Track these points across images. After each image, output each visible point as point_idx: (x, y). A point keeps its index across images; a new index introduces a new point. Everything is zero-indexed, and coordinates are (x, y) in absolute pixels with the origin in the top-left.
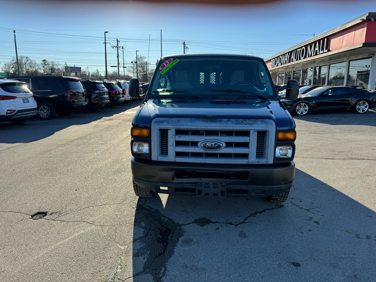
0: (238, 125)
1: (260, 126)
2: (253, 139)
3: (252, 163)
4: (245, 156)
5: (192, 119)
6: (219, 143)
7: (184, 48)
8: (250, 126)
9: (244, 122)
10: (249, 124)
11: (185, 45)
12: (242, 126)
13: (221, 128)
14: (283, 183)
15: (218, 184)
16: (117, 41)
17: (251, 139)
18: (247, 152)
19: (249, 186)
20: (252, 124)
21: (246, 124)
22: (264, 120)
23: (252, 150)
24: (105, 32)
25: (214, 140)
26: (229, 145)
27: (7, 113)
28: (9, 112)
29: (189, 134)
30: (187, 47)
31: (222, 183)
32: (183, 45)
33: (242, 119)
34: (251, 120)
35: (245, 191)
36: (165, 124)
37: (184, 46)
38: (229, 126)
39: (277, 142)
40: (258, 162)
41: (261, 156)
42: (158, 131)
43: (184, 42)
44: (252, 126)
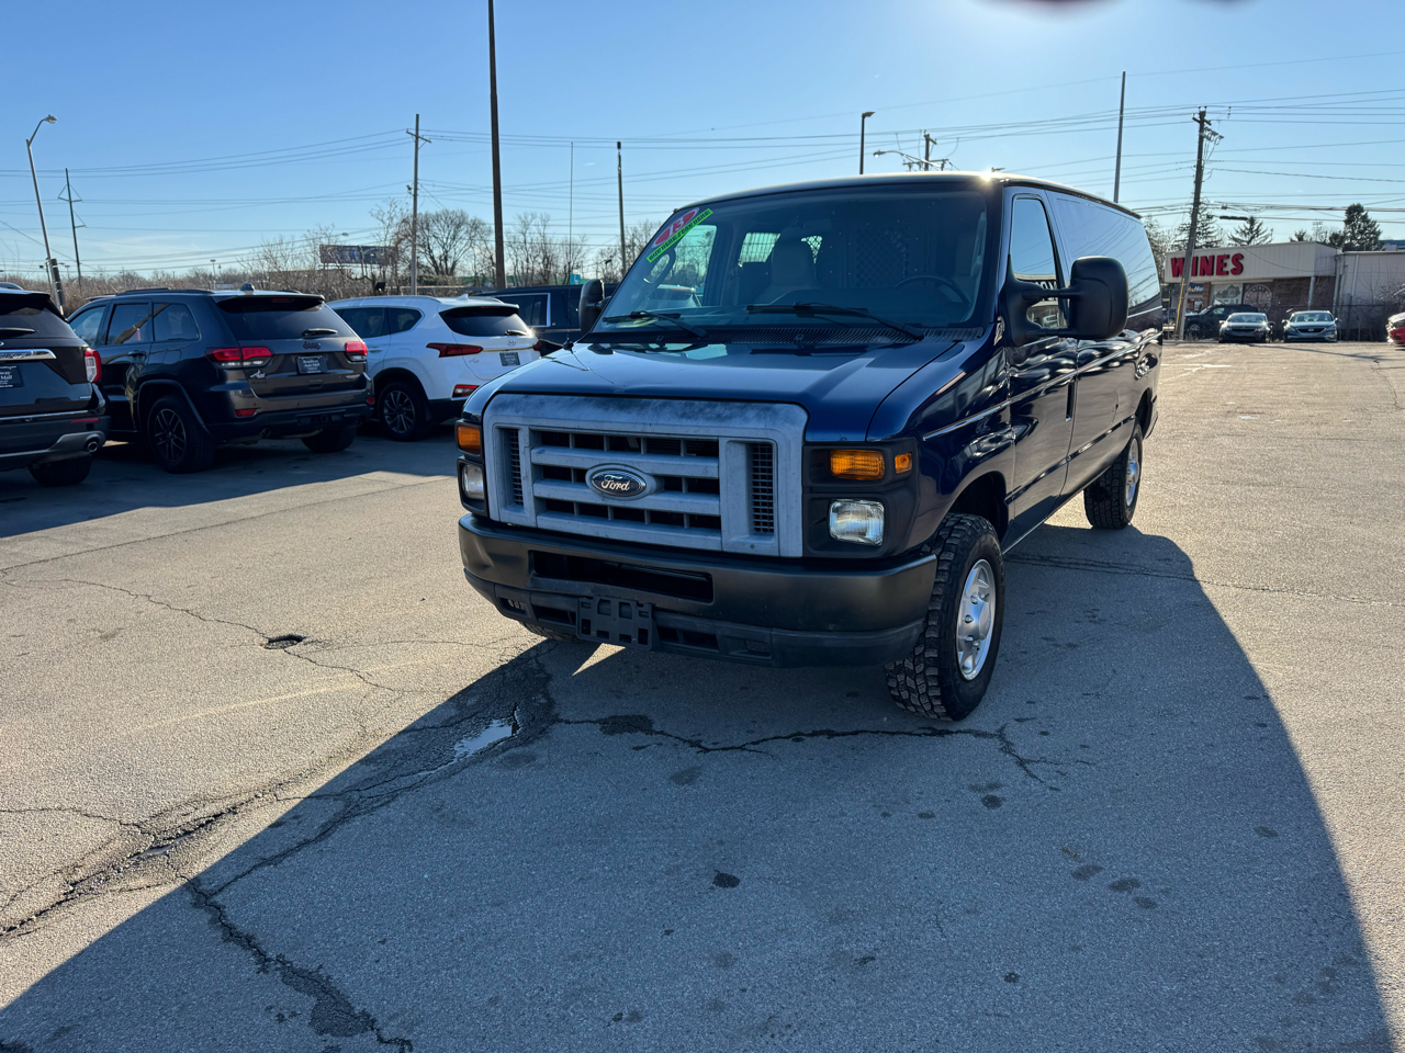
0: (684, 422)
1: (752, 426)
2: (731, 469)
3: (732, 550)
4: (711, 523)
5: (576, 398)
6: (633, 477)
7: (1201, 139)
8: (717, 424)
9: (708, 410)
10: (719, 417)
11: (1206, 125)
12: (694, 423)
13: (639, 428)
14: (831, 627)
15: (633, 604)
16: (928, 139)
17: (723, 468)
18: (715, 512)
19: (718, 624)
20: (726, 417)
21: (708, 419)
22: (766, 405)
23: (732, 504)
24: (864, 116)
25: (623, 468)
26: (669, 484)
27: (455, 395)
28: (460, 391)
29: (567, 445)
30: (1214, 134)
31: (642, 606)
32: (1197, 125)
33: (706, 402)
34: (732, 404)
35: (709, 640)
36: (508, 412)
37: (1202, 129)
38: (661, 421)
39: (810, 484)
40: (752, 546)
41: (765, 530)
42: (497, 432)
43: (1202, 114)
44: (723, 424)
